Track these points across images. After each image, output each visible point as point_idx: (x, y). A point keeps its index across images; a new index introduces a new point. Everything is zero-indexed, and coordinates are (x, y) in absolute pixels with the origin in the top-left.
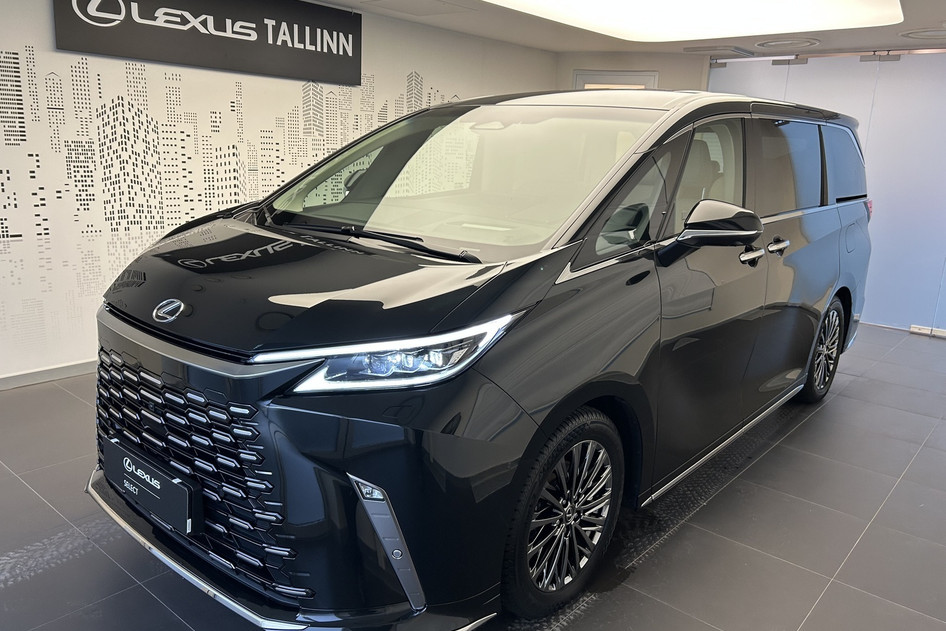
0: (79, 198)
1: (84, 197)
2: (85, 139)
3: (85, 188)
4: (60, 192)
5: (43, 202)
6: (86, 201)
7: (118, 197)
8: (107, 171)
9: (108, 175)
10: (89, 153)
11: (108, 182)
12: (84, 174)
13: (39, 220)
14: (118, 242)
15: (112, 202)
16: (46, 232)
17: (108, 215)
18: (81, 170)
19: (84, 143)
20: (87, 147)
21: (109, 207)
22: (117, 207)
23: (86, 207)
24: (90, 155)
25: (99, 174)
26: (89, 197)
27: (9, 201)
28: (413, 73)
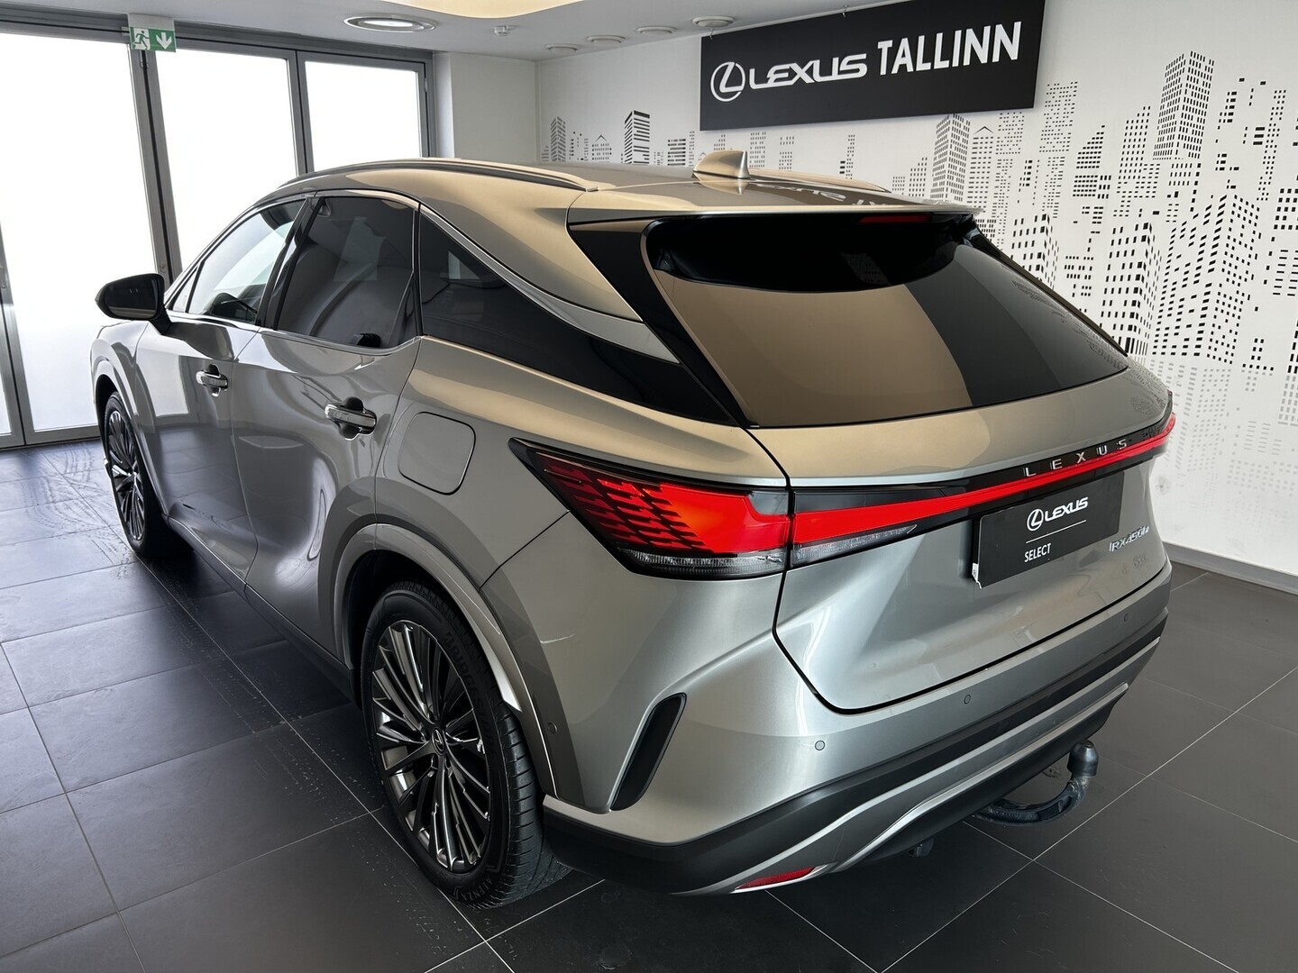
28: (1187, 57)
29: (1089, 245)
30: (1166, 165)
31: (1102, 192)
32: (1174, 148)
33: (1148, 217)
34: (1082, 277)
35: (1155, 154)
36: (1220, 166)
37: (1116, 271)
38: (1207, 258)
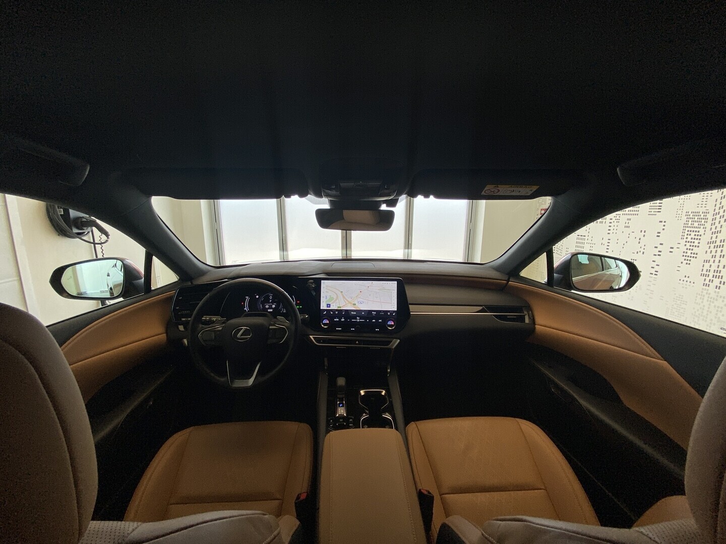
0: (685, 254)
1: (689, 254)
2: (701, 210)
3: (691, 248)
4: (672, 248)
5: (660, 253)
6: (688, 258)
7: (717, 259)
8: (714, 236)
9: (714, 239)
10: (703, 221)
11: (712, 246)
12: (694, 237)
13: (654, 264)
14: (706, 296)
15: (711, 262)
16: (656, 273)
17: (704, 272)
18: (693, 234)
19: (701, 213)
20: (702, 217)
21: (707, 265)
22: (714, 267)
23: (688, 262)
24: (703, 223)
25: (705, 238)
26: (692, 255)
27: (640, 250)
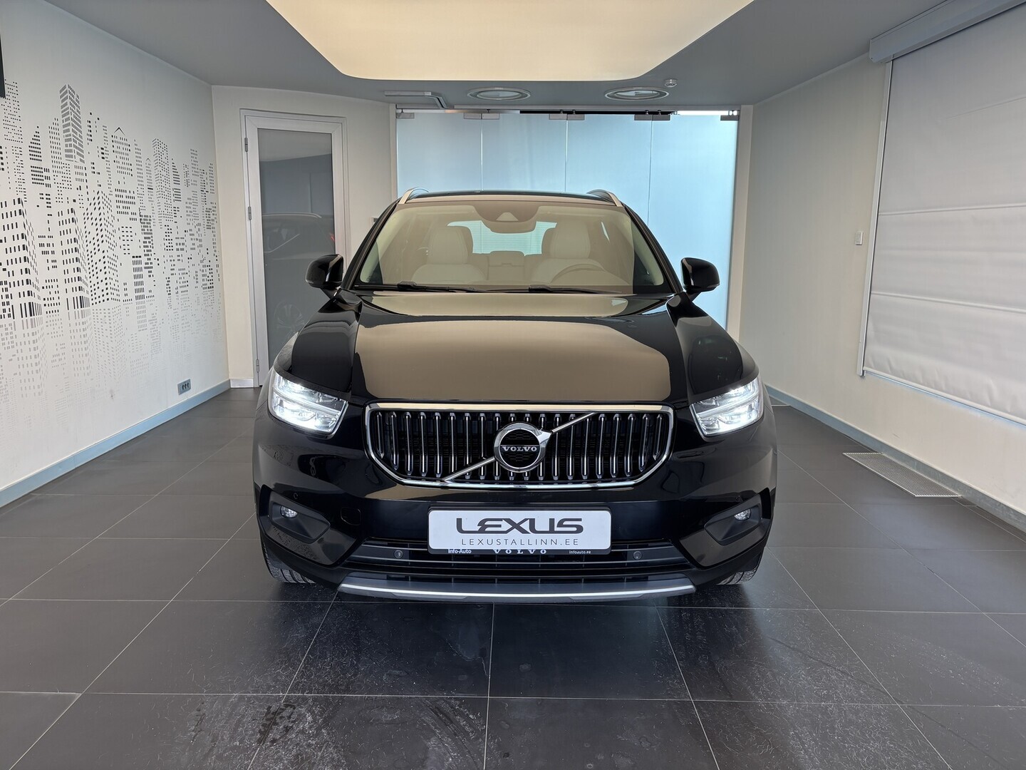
28: (67, 87)
29: (49, 226)
30: (72, 164)
31: (46, 181)
32: (73, 154)
33: (72, 205)
34: (50, 252)
35: (67, 156)
36: (93, 170)
37: (66, 247)
38: (100, 235)
